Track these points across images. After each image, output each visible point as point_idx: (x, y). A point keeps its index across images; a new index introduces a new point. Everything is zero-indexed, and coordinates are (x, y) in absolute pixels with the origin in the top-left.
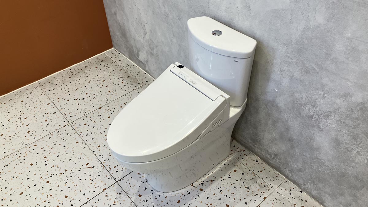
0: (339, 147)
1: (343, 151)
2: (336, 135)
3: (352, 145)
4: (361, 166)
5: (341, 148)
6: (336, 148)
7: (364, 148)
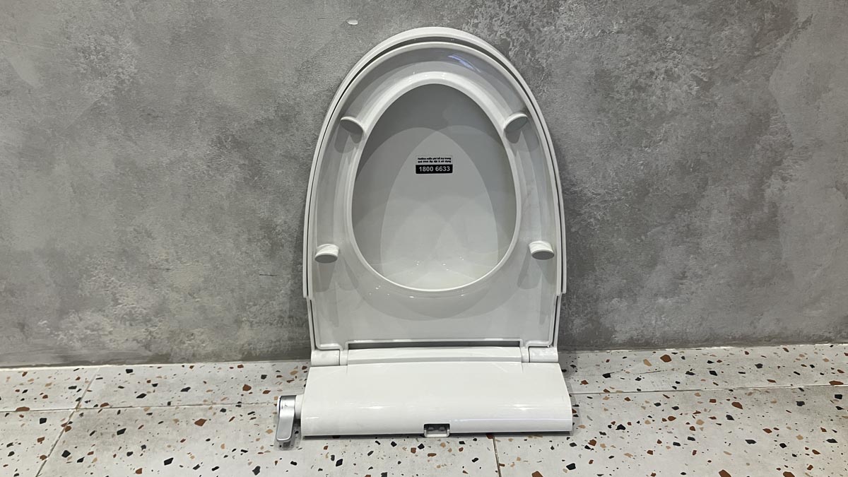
0: (613, 98)
1: (627, 101)
2: (597, 59)
3: (646, 62)
4: (685, 115)
5: (617, 96)
6: (604, 110)
7: (680, 45)
